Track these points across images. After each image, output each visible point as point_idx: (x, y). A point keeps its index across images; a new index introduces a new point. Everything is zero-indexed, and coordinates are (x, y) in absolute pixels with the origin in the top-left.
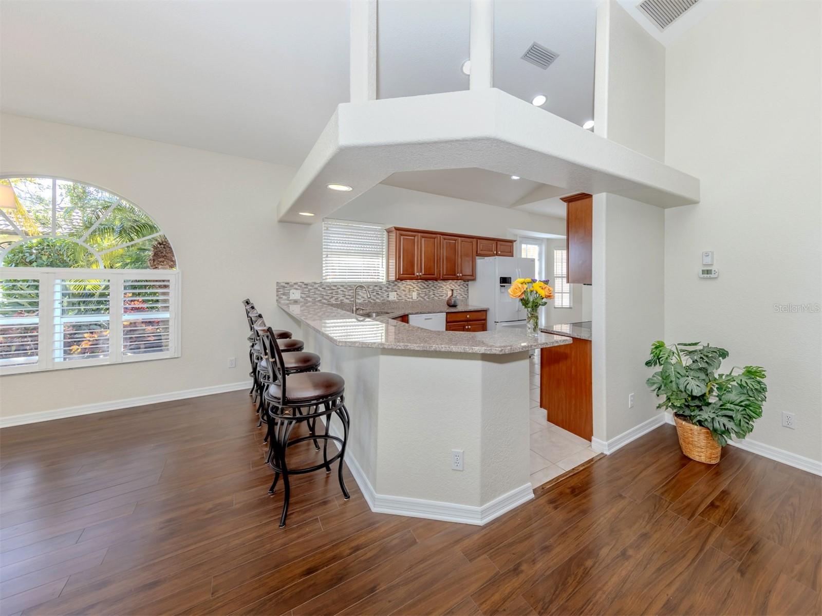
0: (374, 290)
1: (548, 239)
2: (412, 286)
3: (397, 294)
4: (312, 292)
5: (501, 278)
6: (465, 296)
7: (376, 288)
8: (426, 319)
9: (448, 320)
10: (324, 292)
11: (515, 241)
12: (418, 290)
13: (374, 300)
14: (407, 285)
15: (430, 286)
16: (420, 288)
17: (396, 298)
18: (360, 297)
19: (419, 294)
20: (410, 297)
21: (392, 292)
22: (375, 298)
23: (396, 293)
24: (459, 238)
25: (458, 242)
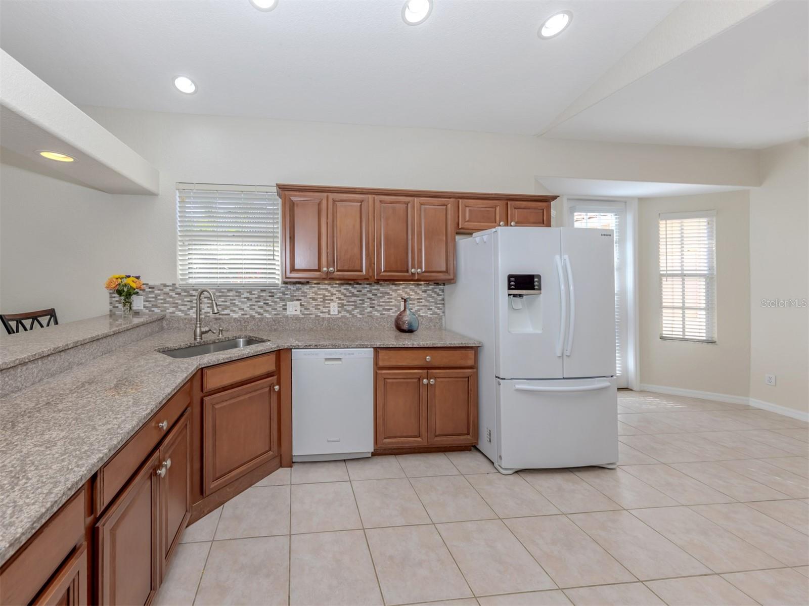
0: (259, 297)
1: (642, 200)
2: (329, 291)
3: (301, 305)
4: (161, 299)
5: (510, 277)
6: (438, 311)
7: (263, 294)
8: (327, 359)
9: (381, 364)
10: (179, 300)
11: (554, 198)
12: (340, 299)
13: (259, 314)
14: (319, 289)
15: (365, 291)
16: (345, 295)
17: (298, 313)
18: (236, 309)
19: (342, 306)
20: (326, 310)
21: (292, 301)
22: (262, 311)
23: (298, 303)
24: (416, 199)
25: (413, 207)
